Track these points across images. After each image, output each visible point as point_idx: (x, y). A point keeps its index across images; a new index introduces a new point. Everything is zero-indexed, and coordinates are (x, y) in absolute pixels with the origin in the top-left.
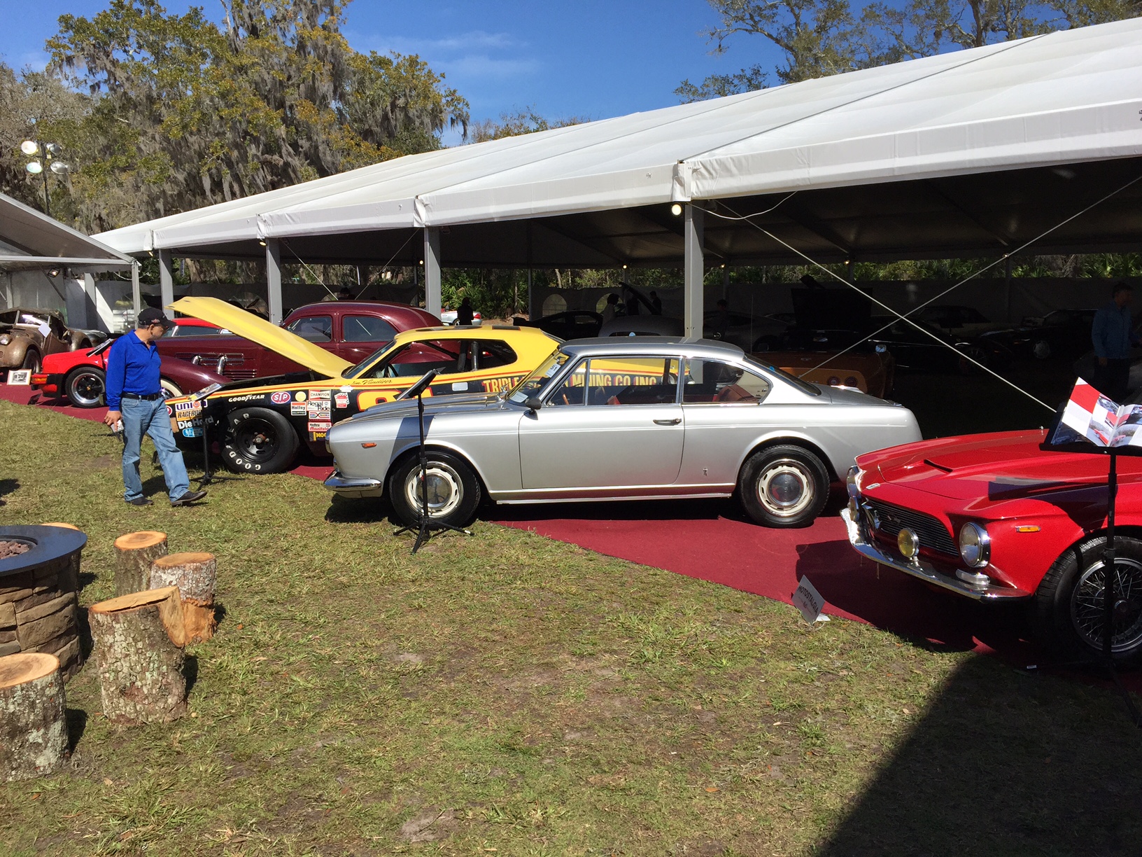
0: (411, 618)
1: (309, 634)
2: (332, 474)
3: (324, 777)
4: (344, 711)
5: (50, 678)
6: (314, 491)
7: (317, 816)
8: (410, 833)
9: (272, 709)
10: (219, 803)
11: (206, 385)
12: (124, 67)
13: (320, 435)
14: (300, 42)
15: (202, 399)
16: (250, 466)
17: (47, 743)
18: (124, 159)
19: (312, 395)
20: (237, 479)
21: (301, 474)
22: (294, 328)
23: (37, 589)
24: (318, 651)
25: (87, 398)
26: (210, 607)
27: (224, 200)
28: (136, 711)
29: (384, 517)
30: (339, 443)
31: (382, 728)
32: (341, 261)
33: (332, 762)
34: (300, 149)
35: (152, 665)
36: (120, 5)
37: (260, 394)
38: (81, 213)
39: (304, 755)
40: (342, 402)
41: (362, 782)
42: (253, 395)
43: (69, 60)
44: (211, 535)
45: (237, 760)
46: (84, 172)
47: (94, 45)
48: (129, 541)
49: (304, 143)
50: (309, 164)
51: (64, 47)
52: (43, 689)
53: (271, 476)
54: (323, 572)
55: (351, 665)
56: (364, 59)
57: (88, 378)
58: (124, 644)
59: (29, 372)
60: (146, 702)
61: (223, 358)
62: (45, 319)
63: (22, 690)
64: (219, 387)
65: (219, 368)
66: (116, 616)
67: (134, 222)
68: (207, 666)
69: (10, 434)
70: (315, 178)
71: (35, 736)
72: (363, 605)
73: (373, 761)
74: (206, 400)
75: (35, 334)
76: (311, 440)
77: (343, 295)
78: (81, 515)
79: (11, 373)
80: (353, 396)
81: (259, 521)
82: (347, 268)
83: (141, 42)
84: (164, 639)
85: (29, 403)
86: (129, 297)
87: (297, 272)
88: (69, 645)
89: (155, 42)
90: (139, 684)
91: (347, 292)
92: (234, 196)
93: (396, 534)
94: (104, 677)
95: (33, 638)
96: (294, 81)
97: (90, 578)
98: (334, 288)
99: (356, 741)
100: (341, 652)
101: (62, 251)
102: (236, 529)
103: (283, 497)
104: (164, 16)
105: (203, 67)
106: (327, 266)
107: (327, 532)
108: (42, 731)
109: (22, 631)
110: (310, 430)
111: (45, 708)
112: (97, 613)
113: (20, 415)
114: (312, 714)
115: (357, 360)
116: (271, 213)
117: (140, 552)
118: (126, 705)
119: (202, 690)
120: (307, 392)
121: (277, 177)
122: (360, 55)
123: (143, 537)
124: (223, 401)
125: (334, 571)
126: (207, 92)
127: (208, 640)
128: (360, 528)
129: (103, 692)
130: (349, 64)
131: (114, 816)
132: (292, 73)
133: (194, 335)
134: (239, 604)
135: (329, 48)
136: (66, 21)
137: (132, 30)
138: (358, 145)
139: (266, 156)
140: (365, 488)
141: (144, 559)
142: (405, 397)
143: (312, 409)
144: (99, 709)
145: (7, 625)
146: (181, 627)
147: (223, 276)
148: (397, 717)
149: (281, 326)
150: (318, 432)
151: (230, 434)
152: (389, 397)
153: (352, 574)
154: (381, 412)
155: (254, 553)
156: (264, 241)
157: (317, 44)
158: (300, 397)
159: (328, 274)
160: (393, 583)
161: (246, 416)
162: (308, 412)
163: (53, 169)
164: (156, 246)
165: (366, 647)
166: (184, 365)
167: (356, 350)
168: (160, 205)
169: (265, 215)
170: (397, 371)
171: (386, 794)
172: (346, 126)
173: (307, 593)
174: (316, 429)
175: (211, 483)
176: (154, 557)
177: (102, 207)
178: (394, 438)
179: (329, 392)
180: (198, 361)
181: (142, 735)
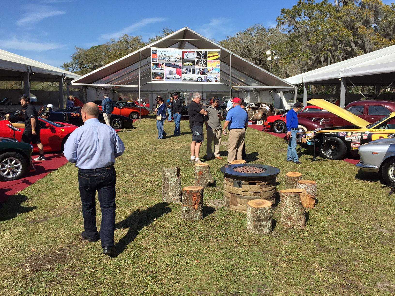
0: (386, 217)
1: (346, 214)
2: (359, 162)
3: (350, 260)
4: (358, 242)
5: (269, 208)
6: (351, 168)
7: (347, 271)
8: (380, 287)
9: (332, 235)
10: (314, 257)
11: (316, 128)
12: (299, 23)
13: (355, 148)
14: (363, 4)
15: (315, 133)
16: (329, 157)
17: (267, 226)
18: (296, 53)
19: (354, 134)
20: (324, 160)
21: (347, 161)
22: (349, 109)
23: (266, 183)
24: (349, 221)
25: (278, 130)
26: (314, 198)
27: (327, 65)
28: (291, 224)
29: (378, 180)
30: (363, 152)
31: (372, 251)
32: (369, 85)
33: (352, 256)
34: (358, 44)
35: (296, 211)
36: (300, 2)
37: (335, 132)
38: (281, 72)
39: (343, 251)
40: (365, 137)
41: (363, 265)
42: (332, 132)
43: (283, 23)
44: (314, 177)
45: (320, 246)
46: (283, 59)
47: (291, 17)
48: (291, 174)
49: (360, 42)
50: (360, 49)
51: (282, 19)
52: (267, 210)
53: (336, 161)
54: (353, 195)
55: (361, 228)
56: (388, 7)
57: (279, 124)
58: (289, 203)
59: (262, 121)
60: (294, 222)
61: (322, 119)
62: (268, 106)
63: (262, 209)
64: (321, 129)
65: (321, 123)
66: (287, 194)
67: (297, 74)
68: (312, 216)
69: (257, 139)
70: (363, 54)
71: (264, 223)
72: (367, 209)
73: (367, 260)
74: (316, 133)
75: (265, 110)
76: (352, 150)
77: (369, 98)
78: (276, 165)
79: (258, 121)
80: (370, 135)
81: (331, 175)
82: (371, 87)
83: (306, 14)
84: (300, 204)
85: (262, 131)
86: (293, 98)
87: (351, 89)
88: (273, 201)
89: (310, 13)
90: (292, 216)
91: (370, 96)
92: (331, 63)
93: (383, 187)
94: (283, 212)
95: (264, 196)
96: (358, 19)
97: (278, 184)
98: (365, 95)
99: (361, 252)
100: (358, 223)
101: (275, 84)
102: (323, 176)
103: (340, 168)
104: (314, 4)
105: (326, 19)
106: (363, 87)
107: (355, 182)
108: (266, 222)
109: (261, 194)
110: (352, 146)
111: (267, 216)
112: (282, 192)
113: (260, 134)
114: (346, 240)
115: (373, 122)
116: (345, 69)
117: (294, 178)
118: (288, 221)
119: (310, 223)
120: (352, 133)
121: (348, 55)
122: (386, 5)
123: (295, 174)
124: (321, 134)
125: (357, 196)
126: (326, 27)
127: (312, 209)
128: (368, 183)
129: (282, 216)
130: (381, 10)
131: (284, 251)
132: (358, 16)
133: (313, 111)
134: (323, 200)
135: (374, 5)
136: (283, 11)
137: (303, 10)
138: (382, 40)
139: (345, 48)
140: (371, 169)
141: (295, 180)
142: (392, 137)
143: (353, 139)
144: (280, 221)
145: (258, 191)
146: (306, 202)
147: (323, 91)
148: (378, 249)
149: (344, 109)
150: (355, 147)
151: (323, 145)
152: (385, 136)
153: (364, 198)
154: (381, 141)
155: (329, 185)
156: (341, 78)
157: (369, 4)
158: (349, 134)
159: (363, 90)
160: (380, 204)
161: (329, 139)
162: (351, 140)
163: (274, 59)
164: (303, 82)
165: (367, 223)
166: (309, 121)
167: (372, 118)
168: (306, 68)
169: (342, 70)
170: (389, 127)
171: (372, 271)
172: (377, 34)
173: (346, 201)
174: (354, 146)
175: (315, 161)
176: (298, 180)
177: (288, 70)
178: (386, 152)
179: (361, 133)
180: (314, 120)
181: (292, 231)
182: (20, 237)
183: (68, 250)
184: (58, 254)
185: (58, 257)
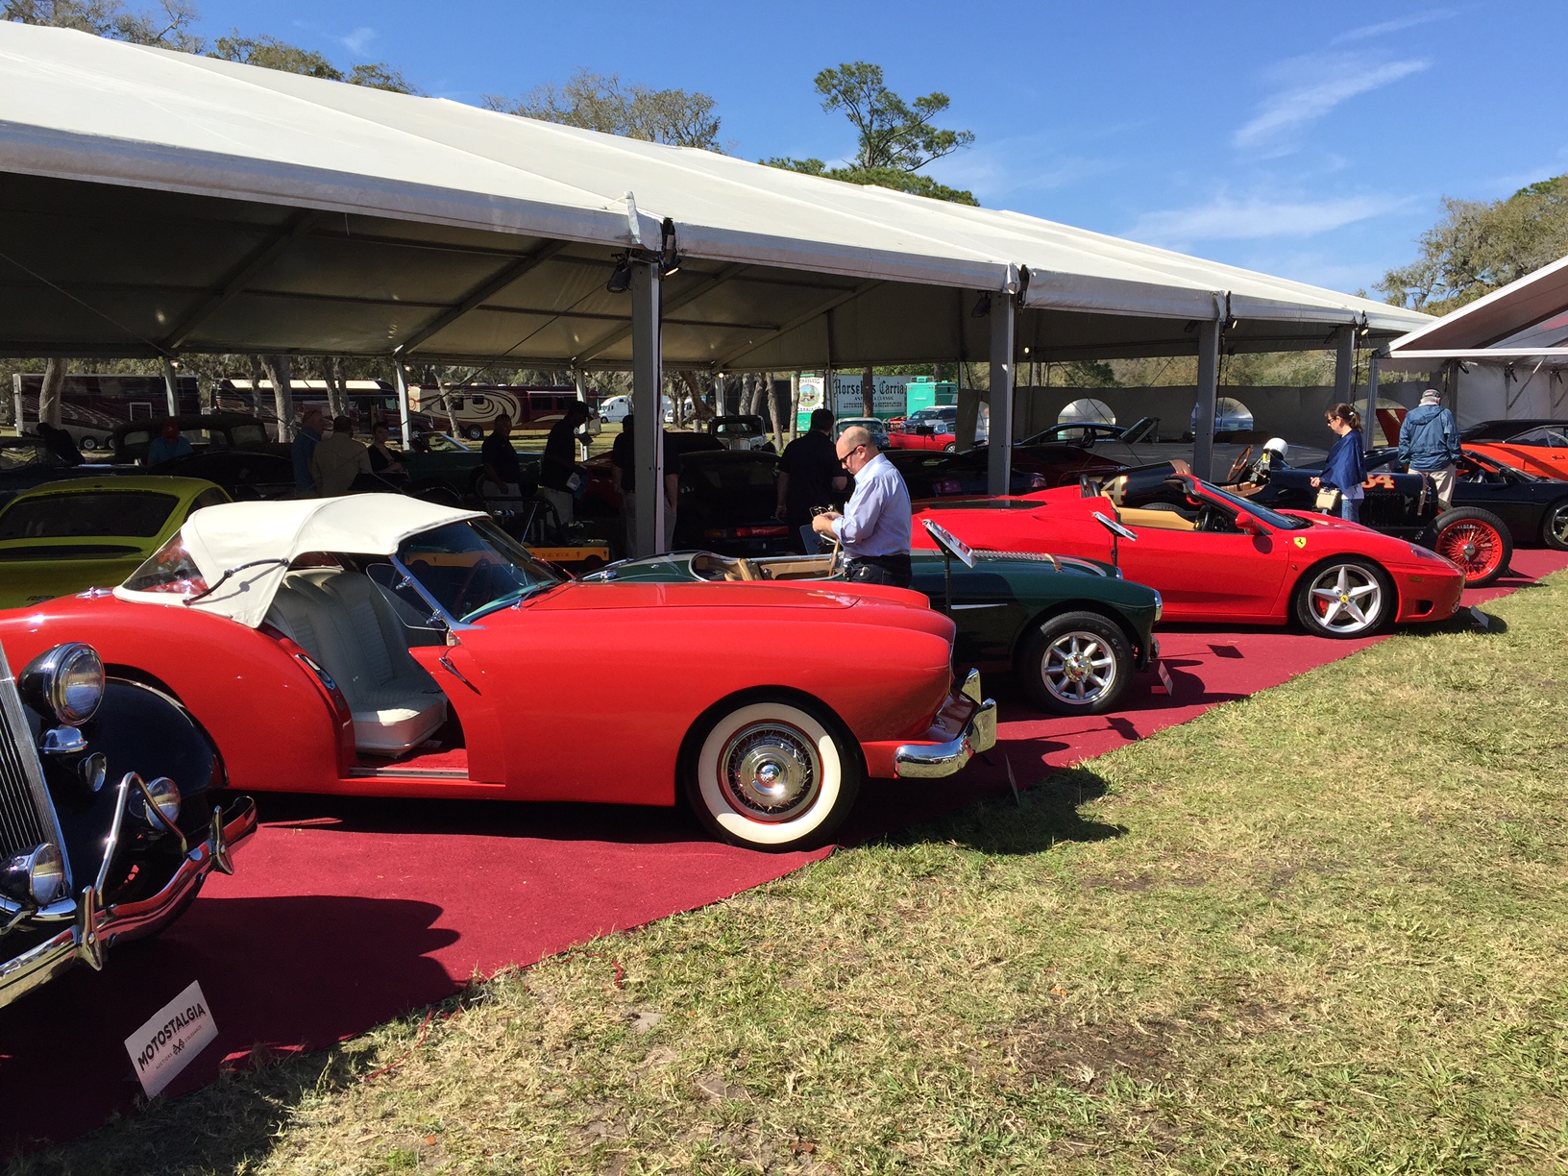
182: (1030, 928)
183: (1182, 1033)
184: (1138, 1037)
185: (1136, 1048)
